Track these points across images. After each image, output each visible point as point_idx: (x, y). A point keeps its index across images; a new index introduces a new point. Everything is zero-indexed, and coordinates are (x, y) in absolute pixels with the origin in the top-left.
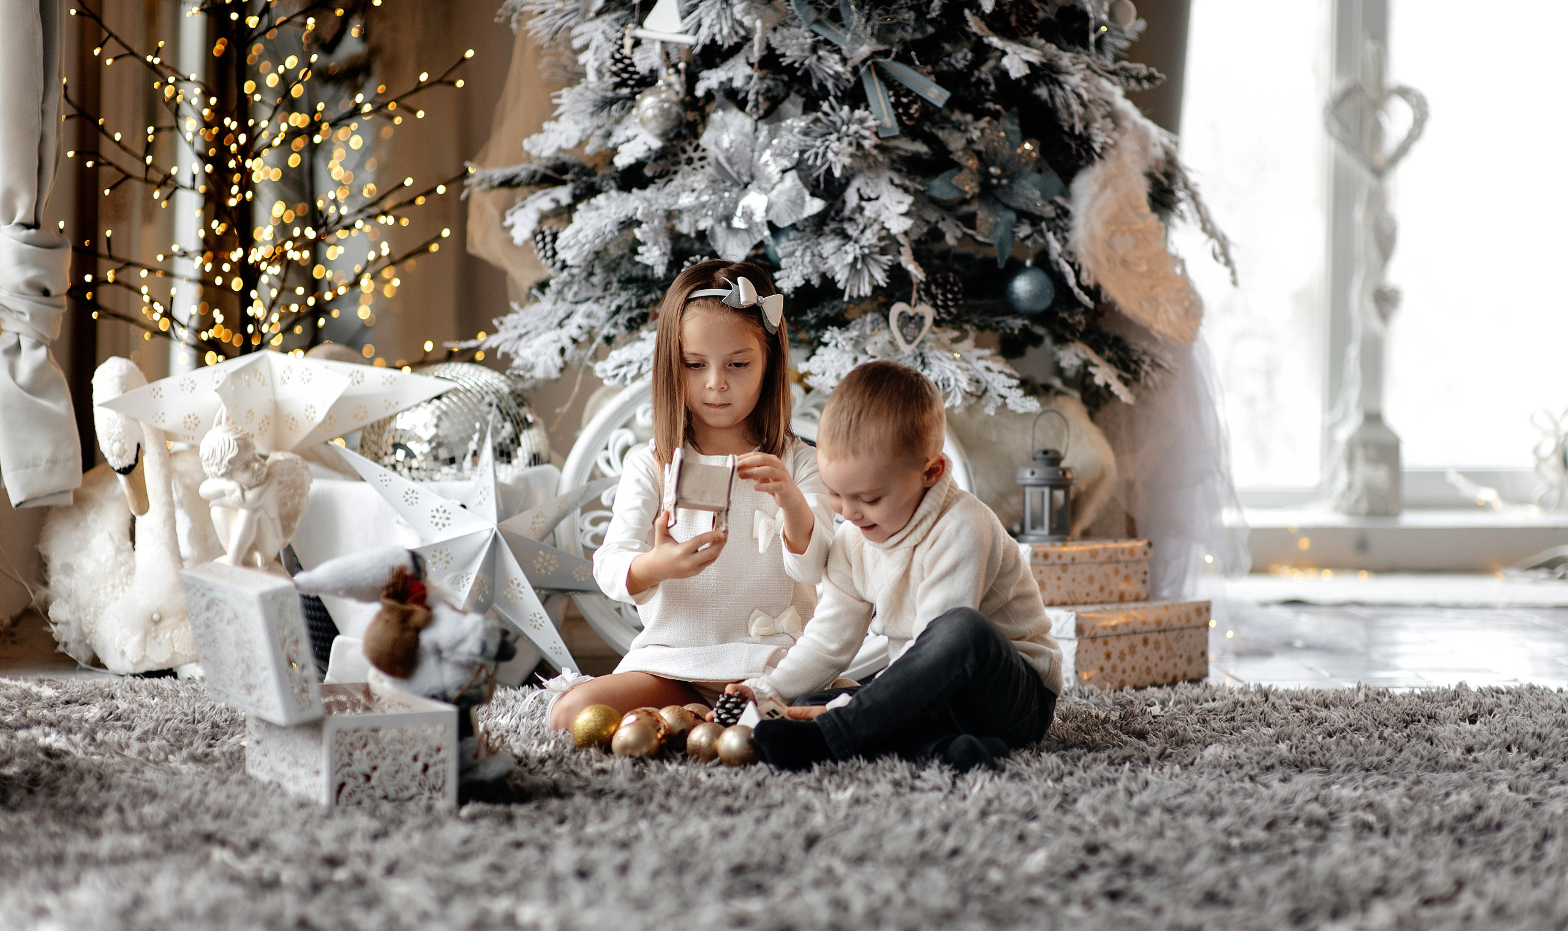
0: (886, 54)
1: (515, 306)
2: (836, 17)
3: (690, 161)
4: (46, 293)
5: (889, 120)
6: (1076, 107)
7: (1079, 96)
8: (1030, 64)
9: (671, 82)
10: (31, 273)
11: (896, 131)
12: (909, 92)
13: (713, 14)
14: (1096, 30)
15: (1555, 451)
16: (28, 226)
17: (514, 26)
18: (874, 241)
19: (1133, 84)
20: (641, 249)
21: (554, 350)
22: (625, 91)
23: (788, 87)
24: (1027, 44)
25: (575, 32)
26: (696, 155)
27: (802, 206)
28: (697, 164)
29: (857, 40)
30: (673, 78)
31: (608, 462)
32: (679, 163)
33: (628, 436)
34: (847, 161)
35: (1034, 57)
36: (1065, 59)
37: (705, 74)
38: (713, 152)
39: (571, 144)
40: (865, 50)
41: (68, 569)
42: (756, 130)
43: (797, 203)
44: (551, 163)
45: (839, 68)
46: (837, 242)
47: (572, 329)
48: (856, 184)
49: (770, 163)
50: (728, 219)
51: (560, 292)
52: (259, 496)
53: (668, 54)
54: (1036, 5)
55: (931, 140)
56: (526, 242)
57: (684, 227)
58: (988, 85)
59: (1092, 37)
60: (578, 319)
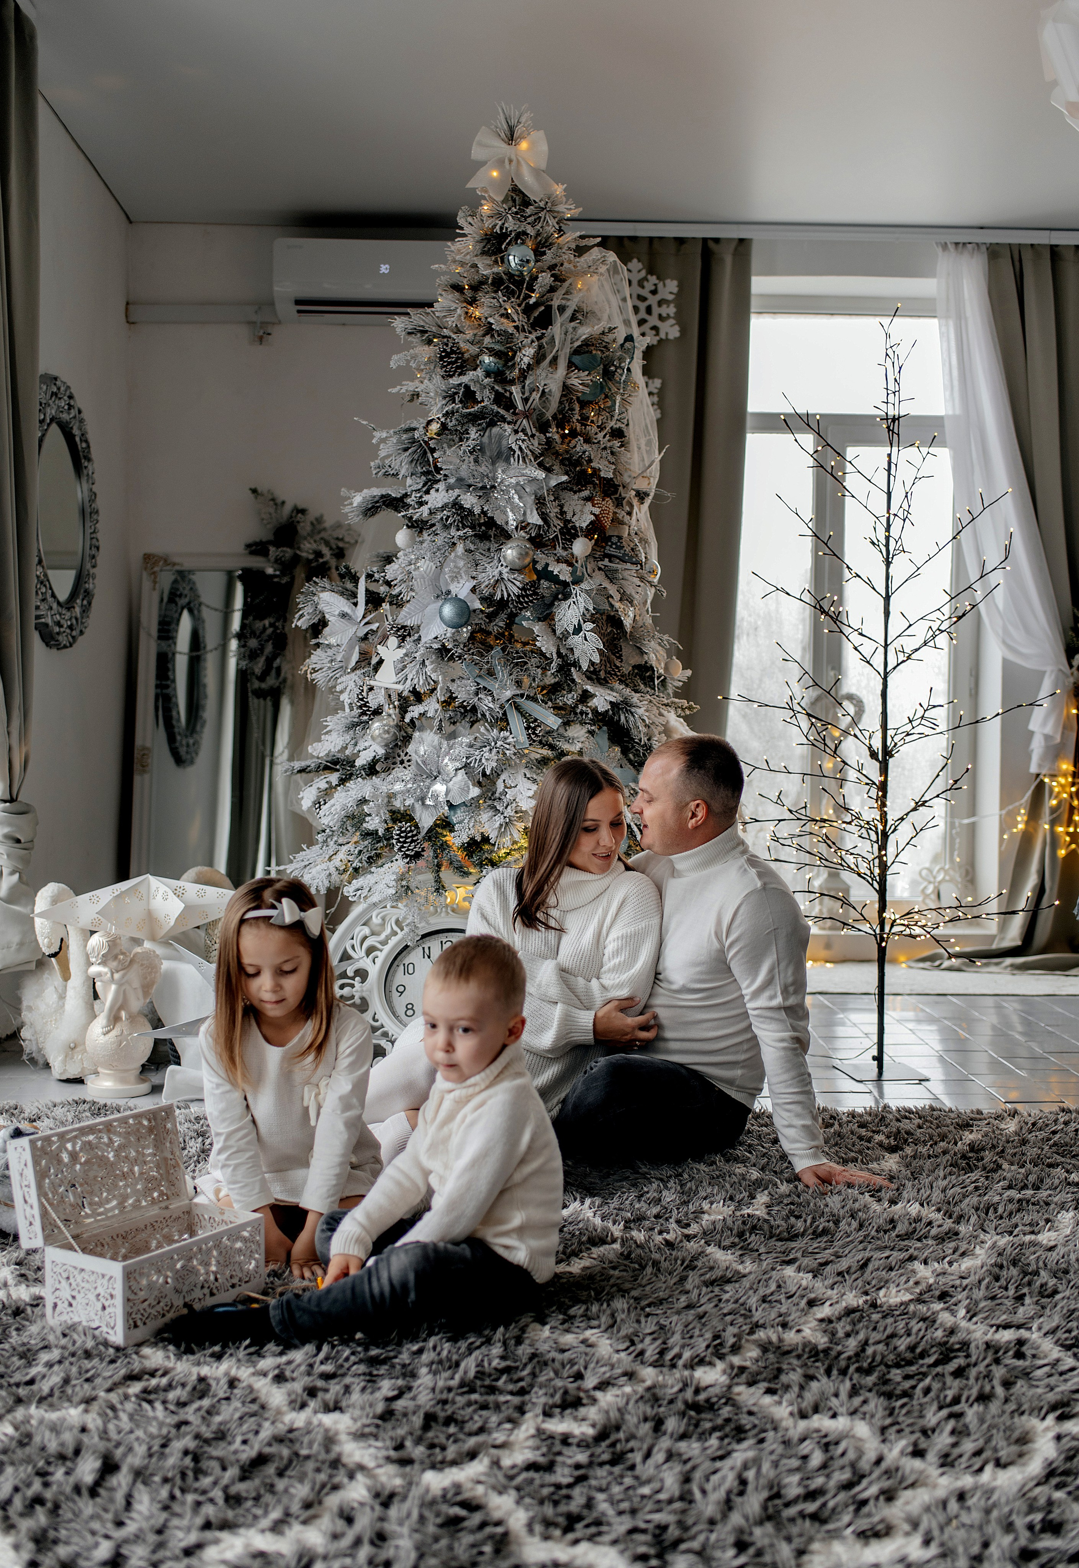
0: (522, 696)
1: (304, 847)
2: (491, 673)
3: (402, 762)
4: (18, 841)
5: (523, 738)
6: (642, 729)
7: (643, 720)
8: (611, 702)
9: (391, 712)
10: (6, 830)
11: (528, 743)
12: (536, 720)
13: (414, 672)
14: (658, 678)
15: (933, 892)
16: (5, 801)
17: (309, 676)
18: (512, 814)
19: (679, 711)
20: (367, 819)
21: (324, 875)
22: (365, 718)
23: (463, 715)
24: (612, 689)
25: (339, 681)
26: (406, 758)
27: (468, 792)
28: (406, 764)
29: (503, 687)
30: (391, 711)
31: (353, 947)
32: (394, 763)
33: (366, 931)
34: (494, 764)
35: (613, 697)
36: (635, 698)
37: (411, 708)
38: (414, 757)
39: (338, 748)
40: (508, 694)
41: (30, 1008)
42: (440, 743)
43: (465, 790)
44: (329, 759)
45: (491, 705)
46: (491, 813)
47: (336, 861)
48: (503, 777)
49: (449, 765)
50: (422, 799)
51: (325, 841)
52: (123, 976)
53: (390, 696)
54: (618, 664)
55: (552, 747)
56: (309, 809)
57: (398, 804)
58: (587, 714)
59: (656, 682)
60: (342, 855)
